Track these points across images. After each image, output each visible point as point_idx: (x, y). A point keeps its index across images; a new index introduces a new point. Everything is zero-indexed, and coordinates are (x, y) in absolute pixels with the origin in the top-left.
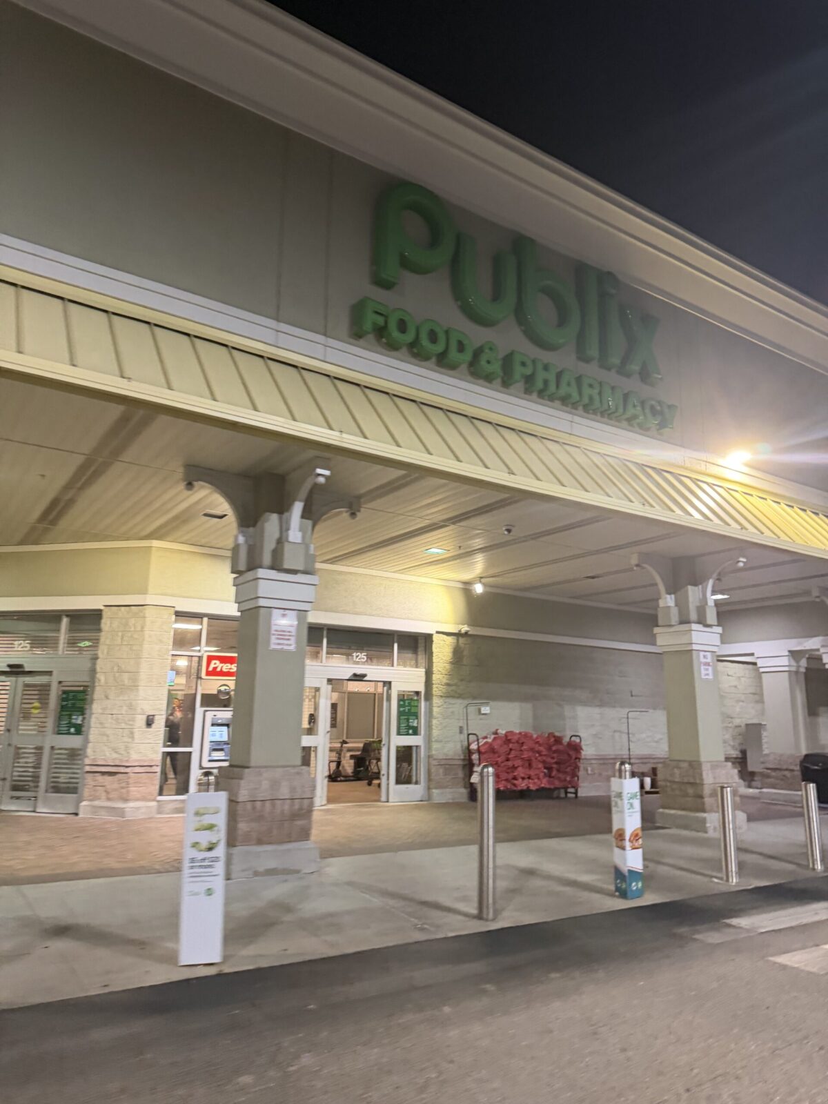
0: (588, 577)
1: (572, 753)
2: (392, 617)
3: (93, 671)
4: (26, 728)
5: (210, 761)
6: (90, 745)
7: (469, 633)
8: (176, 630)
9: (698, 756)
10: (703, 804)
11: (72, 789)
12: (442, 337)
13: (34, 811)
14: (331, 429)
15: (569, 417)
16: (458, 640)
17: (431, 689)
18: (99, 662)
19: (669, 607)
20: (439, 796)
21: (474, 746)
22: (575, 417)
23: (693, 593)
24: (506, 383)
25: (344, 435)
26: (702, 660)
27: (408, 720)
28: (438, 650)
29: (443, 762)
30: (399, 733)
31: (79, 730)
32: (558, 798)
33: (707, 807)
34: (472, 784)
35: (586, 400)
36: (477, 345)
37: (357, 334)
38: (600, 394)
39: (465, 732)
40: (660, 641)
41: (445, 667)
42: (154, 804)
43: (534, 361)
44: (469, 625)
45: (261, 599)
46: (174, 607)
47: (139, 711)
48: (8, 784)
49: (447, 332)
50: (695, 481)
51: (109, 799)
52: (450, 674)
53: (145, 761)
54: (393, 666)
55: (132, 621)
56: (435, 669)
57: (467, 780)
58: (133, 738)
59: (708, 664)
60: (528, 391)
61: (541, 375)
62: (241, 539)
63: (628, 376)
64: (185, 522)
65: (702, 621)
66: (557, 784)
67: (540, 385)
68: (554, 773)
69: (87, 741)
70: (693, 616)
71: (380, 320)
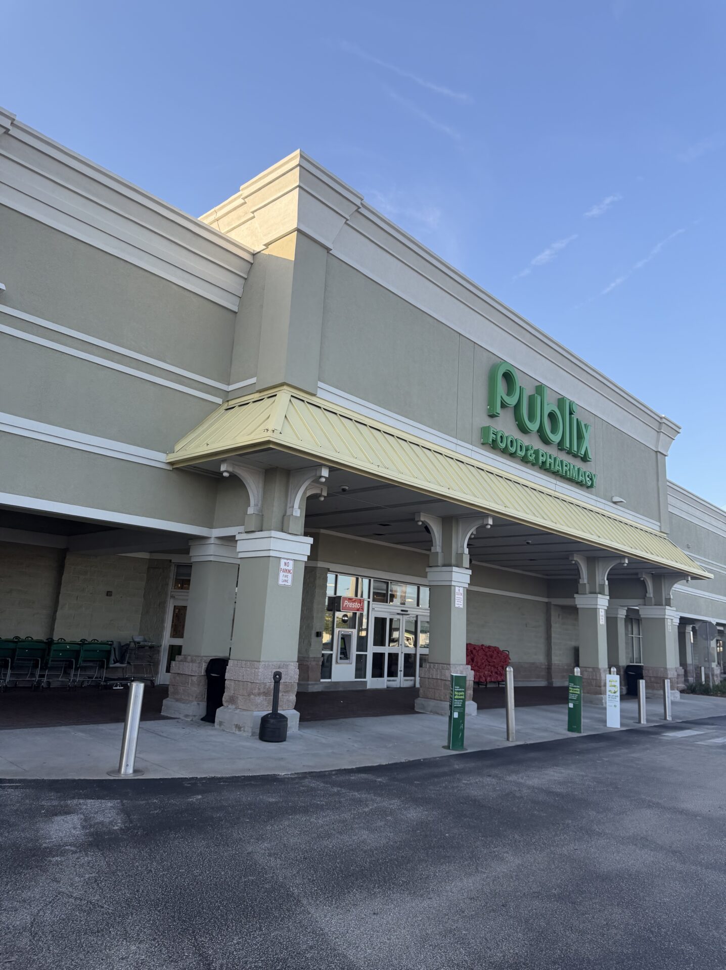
9: (598, 665)
10: (601, 690)
12: (514, 443)
15: (554, 481)
22: (557, 482)
23: (598, 578)
26: (601, 614)
33: (602, 692)
36: (526, 445)
37: (482, 443)
38: (569, 470)
40: (578, 602)
43: (546, 454)
46: (329, 569)
47: (313, 628)
49: (516, 440)
54: (419, 605)
55: (308, 576)
58: (311, 645)
59: (602, 616)
61: (548, 461)
63: (577, 457)
65: (602, 593)
67: (547, 466)
71: (494, 436)
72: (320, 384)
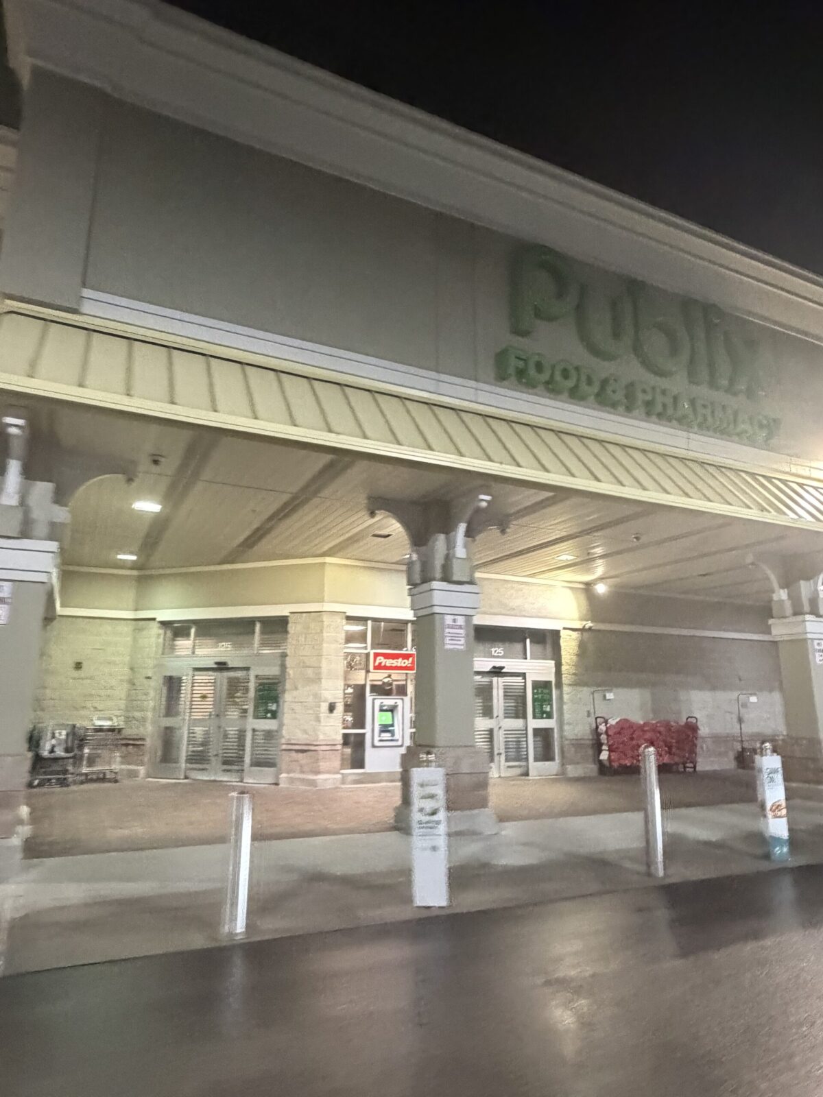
0: (701, 575)
1: (689, 733)
2: (525, 616)
3: (283, 667)
4: (233, 714)
5: (381, 741)
6: (285, 727)
7: (593, 628)
8: (347, 632)
11: (270, 764)
12: (573, 373)
13: (241, 782)
14: (490, 460)
15: (685, 434)
16: (582, 634)
17: (561, 678)
18: (287, 658)
19: (783, 601)
20: (572, 771)
21: (602, 728)
22: (691, 434)
23: (805, 588)
24: (629, 409)
25: (504, 466)
26: (816, 647)
27: (542, 706)
28: (565, 644)
29: (573, 742)
30: (534, 717)
31: (274, 715)
32: (679, 772)
34: (600, 762)
35: (700, 419)
36: (603, 376)
37: (501, 378)
38: (713, 412)
39: (593, 715)
40: (774, 631)
41: (571, 659)
42: (339, 776)
43: (653, 388)
44: (592, 622)
45: (435, 607)
46: (345, 613)
47: (323, 699)
48: (220, 759)
49: (577, 369)
50: (801, 485)
51: (302, 772)
52: (576, 666)
53: (329, 741)
54: (526, 659)
55: (312, 625)
56: (563, 661)
57: (596, 756)
58: (319, 721)
59: (820, 651)
60: (648, 414)
61: (660, 399)
62: (415, 557)
63: (735, 394)
64: (357, 541)
66: (677, 759)
67: (659, 408)
68: (674, 750)
69: (281, 725)
70: (807, 608)
71: (521, 364)
72: (87, 293)
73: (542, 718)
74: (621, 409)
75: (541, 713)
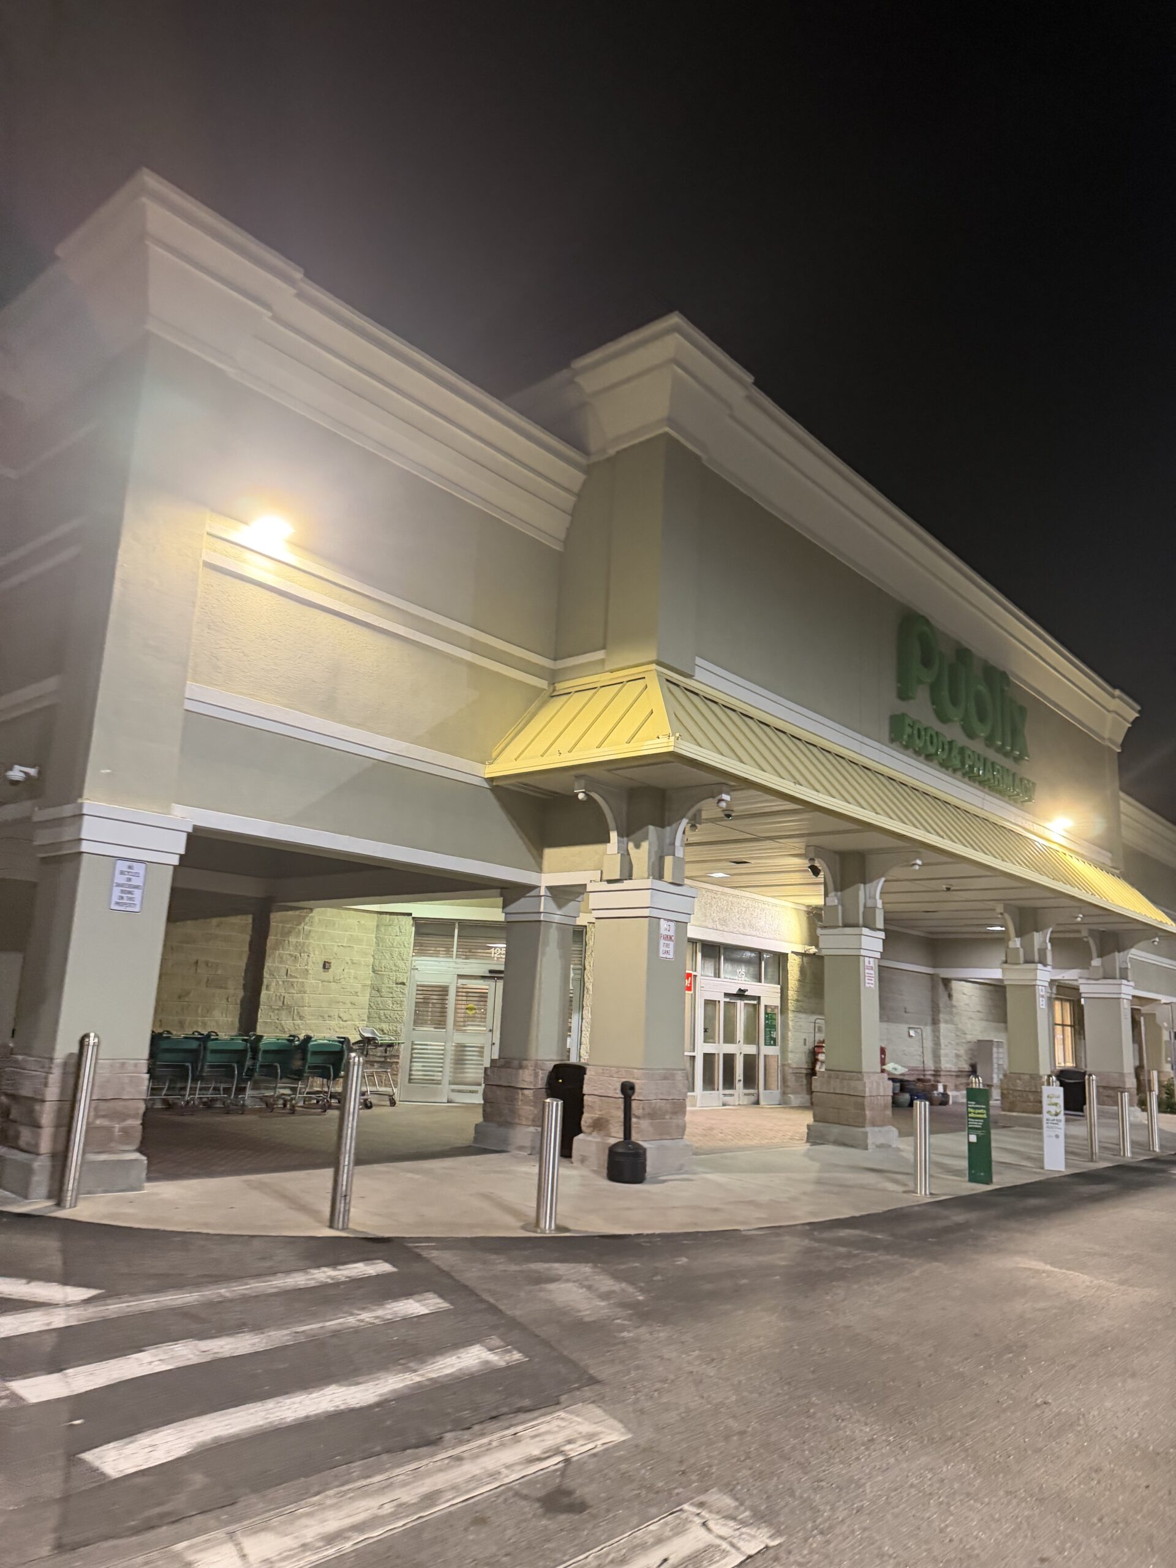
9: (1038, 1070)
12: (935, 740)
16: (803, 960)
17: (786, 1004)
18: (587, 972)
19: (1018, 948)
20: (794, 1100)
22: (985, 795)
23: (1037, 937)
24: (955, 771)
26: (1041, 993)
27: (770, 1032)
28: (791, 968)
29: (795, 1071)
30: (766, 1045)
35: (996, 783)
36: (948, 741)
37: (892, 740)
38: (1002, 776)
41: (795, 984)
43: (974, 753)
45: (862, 950)
49: (936, 733)
52: (798, 991)
54: (761, 982)
56: (788, 986)
59: (1043, 996)
61: (977, 764)
63: (1014, 760)
65: (1043, 961)
67: (976, 772)
71: (911, 730)
72: (698, 660)
73: (771, 1045)
74: (951, 769)
75: (771, 1041)
